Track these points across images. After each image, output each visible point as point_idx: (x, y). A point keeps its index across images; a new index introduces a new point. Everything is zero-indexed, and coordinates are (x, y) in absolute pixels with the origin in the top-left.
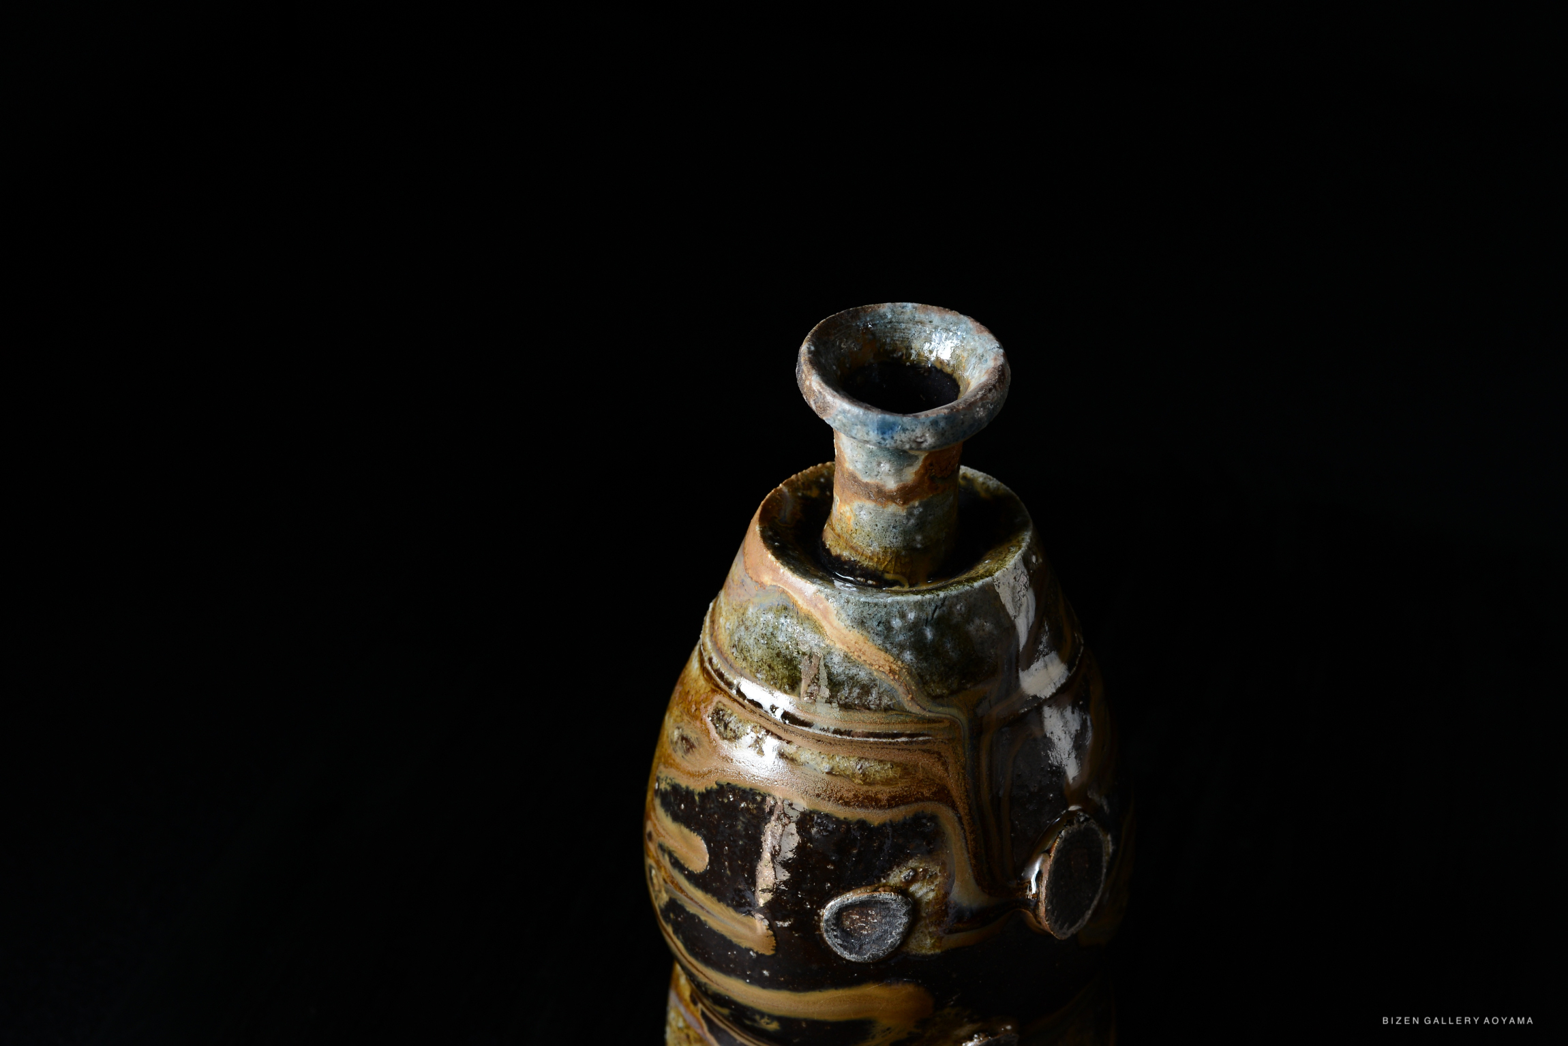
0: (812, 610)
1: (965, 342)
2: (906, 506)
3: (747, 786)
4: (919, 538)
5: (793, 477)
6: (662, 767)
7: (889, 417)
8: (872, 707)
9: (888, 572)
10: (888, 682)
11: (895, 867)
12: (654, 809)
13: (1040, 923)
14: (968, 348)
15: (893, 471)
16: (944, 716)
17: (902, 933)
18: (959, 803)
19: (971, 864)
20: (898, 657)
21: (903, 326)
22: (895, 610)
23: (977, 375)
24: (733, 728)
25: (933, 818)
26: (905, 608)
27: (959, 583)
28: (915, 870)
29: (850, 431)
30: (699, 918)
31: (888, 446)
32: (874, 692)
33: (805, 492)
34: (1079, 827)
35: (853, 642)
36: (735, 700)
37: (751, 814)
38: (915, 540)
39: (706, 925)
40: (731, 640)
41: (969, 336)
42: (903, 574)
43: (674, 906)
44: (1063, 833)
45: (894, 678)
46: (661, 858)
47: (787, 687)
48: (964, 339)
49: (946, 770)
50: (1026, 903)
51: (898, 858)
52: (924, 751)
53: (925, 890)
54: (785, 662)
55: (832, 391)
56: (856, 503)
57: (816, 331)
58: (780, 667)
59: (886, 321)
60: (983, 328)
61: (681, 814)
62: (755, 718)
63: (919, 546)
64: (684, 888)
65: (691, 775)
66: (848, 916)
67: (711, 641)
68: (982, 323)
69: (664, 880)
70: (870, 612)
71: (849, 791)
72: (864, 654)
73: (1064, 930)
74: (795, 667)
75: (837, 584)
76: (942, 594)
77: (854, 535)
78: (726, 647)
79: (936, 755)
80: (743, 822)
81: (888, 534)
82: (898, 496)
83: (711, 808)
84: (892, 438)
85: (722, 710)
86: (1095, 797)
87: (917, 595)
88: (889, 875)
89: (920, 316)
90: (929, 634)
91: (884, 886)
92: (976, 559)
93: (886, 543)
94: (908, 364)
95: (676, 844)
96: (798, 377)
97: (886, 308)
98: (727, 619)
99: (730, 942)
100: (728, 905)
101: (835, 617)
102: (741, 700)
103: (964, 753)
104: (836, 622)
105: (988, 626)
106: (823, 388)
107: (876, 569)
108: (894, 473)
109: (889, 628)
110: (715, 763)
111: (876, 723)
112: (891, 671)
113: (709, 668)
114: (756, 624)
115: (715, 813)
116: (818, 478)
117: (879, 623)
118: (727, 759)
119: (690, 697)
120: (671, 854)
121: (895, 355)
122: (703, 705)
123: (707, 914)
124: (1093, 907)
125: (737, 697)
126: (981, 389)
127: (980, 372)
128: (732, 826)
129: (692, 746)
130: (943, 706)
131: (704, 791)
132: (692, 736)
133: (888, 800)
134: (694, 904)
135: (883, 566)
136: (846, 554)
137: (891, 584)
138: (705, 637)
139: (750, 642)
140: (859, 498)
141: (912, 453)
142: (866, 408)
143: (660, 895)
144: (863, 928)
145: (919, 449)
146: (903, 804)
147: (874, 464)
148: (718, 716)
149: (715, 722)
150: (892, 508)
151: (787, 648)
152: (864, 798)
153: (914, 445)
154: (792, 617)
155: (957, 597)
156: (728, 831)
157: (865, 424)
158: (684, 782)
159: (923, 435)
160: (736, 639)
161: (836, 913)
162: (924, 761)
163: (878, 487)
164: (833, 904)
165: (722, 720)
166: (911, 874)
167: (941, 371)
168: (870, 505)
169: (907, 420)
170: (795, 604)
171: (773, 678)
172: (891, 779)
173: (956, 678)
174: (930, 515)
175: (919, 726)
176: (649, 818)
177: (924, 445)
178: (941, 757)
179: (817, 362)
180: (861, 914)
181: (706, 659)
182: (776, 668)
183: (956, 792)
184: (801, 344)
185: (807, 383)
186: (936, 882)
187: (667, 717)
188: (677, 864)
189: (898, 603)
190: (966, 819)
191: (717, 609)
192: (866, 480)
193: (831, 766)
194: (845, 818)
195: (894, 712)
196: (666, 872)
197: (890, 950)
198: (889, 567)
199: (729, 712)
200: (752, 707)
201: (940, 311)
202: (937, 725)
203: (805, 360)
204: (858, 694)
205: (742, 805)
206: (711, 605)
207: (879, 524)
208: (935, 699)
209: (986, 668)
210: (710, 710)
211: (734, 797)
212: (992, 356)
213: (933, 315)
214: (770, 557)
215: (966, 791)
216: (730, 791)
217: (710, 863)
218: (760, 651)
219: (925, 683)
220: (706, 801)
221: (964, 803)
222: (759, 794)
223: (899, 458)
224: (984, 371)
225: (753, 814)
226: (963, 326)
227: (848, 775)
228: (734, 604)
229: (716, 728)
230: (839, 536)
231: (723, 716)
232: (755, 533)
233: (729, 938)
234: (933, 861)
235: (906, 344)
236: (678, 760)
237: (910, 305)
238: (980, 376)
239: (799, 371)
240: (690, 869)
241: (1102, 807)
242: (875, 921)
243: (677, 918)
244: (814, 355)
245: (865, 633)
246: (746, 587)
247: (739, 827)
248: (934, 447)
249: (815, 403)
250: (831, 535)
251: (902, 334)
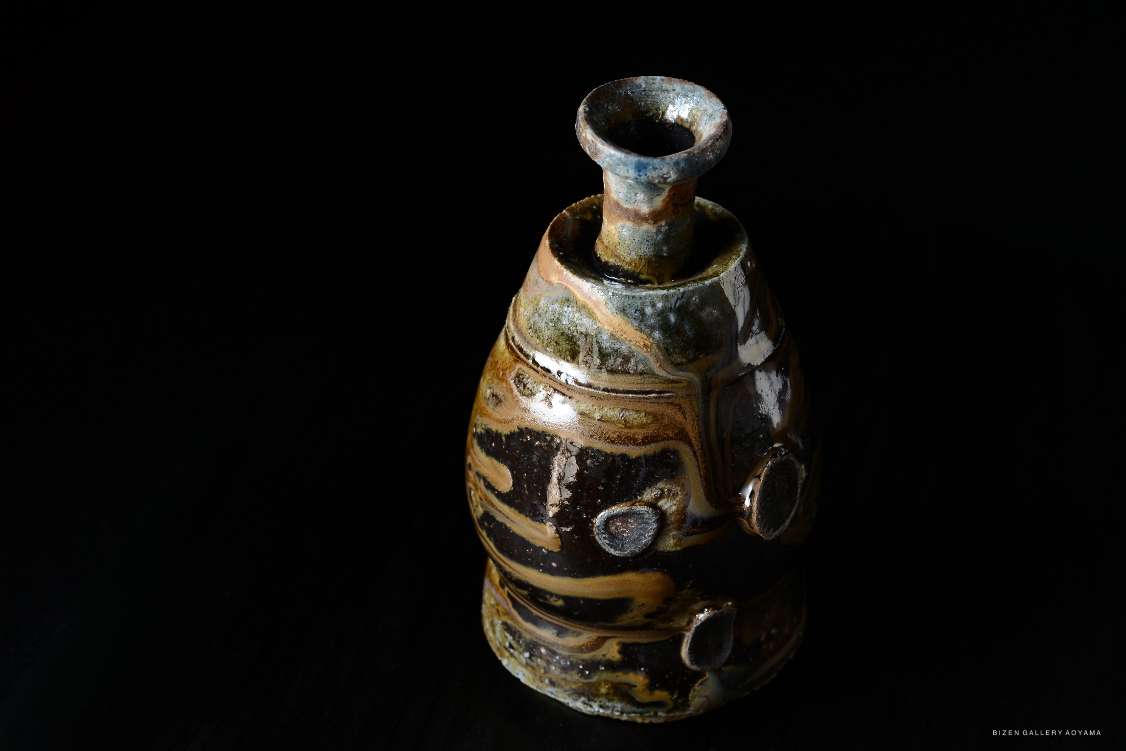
0: (588, 302)
1: (699, 105)
2: (656, 225)
3: (540, 429)
4: (665, 249)
5: (573, 205)
6: (478, 417)
7: (643, 160)
8: (631, 371)
9: (642, 274)
10: (643, 353)
11: (648, 488)
12: (473, 447)
13: (752, 528)
14: (702, 109)
15: (646, 199)
16: (683, 378)
17: (653, 535)
18: (694, 442)
19: (703, 485)
20: (650, 336)
21: (654, 93)
22: (647, 301)
23: (708, 128)
24: (530, 388)
25: (675, 452)
26: (655, 299)
27: (695, 281)
28: (662, 490)
29: (615, 169)
30: (505, 525)
31: (643, 181)
32: (633, 361)
33: (582, 216)
34: (781, 458)
35: (617, 324)
36: (531, 367)
37: (543, 449)
38: (662, 250)
39: (510, 530)
40: (528, 323)
41: (702, 100)
42: (654, 275)
43: (487, 517)
44: (769, 463)
45: (647, 350)
46: (478, 482)
47: (569, 357)
48: (698, 102)
49: (685, 417)
50: (742, 513)
51: (650, 481)
52: (669, 404)
53: (669, 504)
54: (568, 340)
55: (602, 140)
56: (619, 224)
57: (590, 97)
58: (564, 343)
59: (641, 89)
60: (712, 94)
61: (492, 450)
62: (546, 380)
63: (665, 254)
64: (494, 503)
65: (500, 422)
66: (613, 523)
67: (514, 324)
68: (712, 91)
69: (480, 498)
70: (629, 303)
71: (614, 433)
72: (625, 333)
73: (770, 533)
74: (575, 343)
75: (606, 282)
76: (682, 290)
77: (618, 247)
78: (525, 329)
79: (677, 407)
80: (537, 456)
81: (642, 246)
82: (650, 218)
83: (514, 446)
84: (646, 174)
85: (522, 375)
86: (792, 437)
87: (664, 290)
88: (643, 493)
89: (666, 86)
90: (672, 318)
91: (640, 501)
92: (707, 264)
93: (641, 252)
94: (657, 121)
95: (489, 472)
96: (577, 131)
97: (641, 80)
98: (525, 309)
99: (528, 542)
100: (527, 516)
101: (604, 306)
102: (535, 367)
103: (698, 405)
104: (605, 310)
105: (715, 313)
106: (595, 138)
107: (634, 272)
108: (647, 201)
109: (643, 314)
110: (517, 413)
111: (634, 383)
112: (645, 345)
113: (512, 344)
114: (546, 312)
115: (517, 449)
116: (591, 206)
117: (636, 310)
118: (526, 410)
119: (499, 366)
120: (485, 479)
121: (648, 115)
122: (508, 371)
123: (511, 522)
124: (791, 516)
125: (533, 365)
126: (711, 139)
127: (710, 126)
128: (529, 459)
129: (500, 401)
130: (682, 371)
131: (509, 433)
132: (500, 394)
133: (642, 439)
134: (501, 515)
135: (639, 269)
136: (612, 261)
137: (645, 282)
138: (509, 322)
139: (542, 325)
140: (622, 220)
141: (660, 186)
142: (627, 153)
143: (477, 509)
144: (624, 532)
145: (665, 183)
146: (653, 442)
147: (633, 194)
148: (519, 379)
149: (517, 383)
150: (646, 227)
151: (569, 329)
152: (625, 438)
153: (662, 180)
154: (573, 306)
155: (692, 291)
156: (527, 462)
157: (625, 165)
158: (494, 427)
159: (668, 173)
160: (532, 323)
161: (605, 521)
162: (669, 411)
163: (635, 211)
164: (603, 514)
165: (522, 381)
166: (659, 492)
167: (681, 126)
168: (629, 224)
169: (656, 161)
170: (575, 297)
171: (559, 351)
172: (645, 424)
173: (692, 351)
174: (673, 232)
175: (665, 385)
176: (469, 453)
177: (669, 180)
178: (681, 408)
179: (590, 119)
180: (623, 522)
181: (510, 338)
182: (561, 343)
183: (692, 433)
184: (579, 106)
185: (584, 135)
186: (678, 499)
187: (482, 380)
188: (489, 486)
189: (650, 296)
190: (699, 453)
191: (518, 302)
192: (626, 206)
193: (601, 415)
194: (611, 453)
195: (647, 376)
196: (481, 492)
197: (644, 548)
198: (643, 270)
199: (527, 376)
200: (544, 372)
201: (681, 82)
202: (678, 385)
203: (582, 118)
204: (621, 362)
205: (537, 443)
206: (514, 299)
207: (636, 239)
208: (677, 365)
209: (714, 344)
210: (513, 374)
211: (530, 437)
212: (719, 114)
213: (675, 85)
214: (557, 263)
215: (700, 433)
216: (528, 433)
217: (514, 485)
218: (549, 332)
219: (670, 354)
220: (511, 440)
221: (698, 441)
222: (549, 435)
223: (651, 190)
224: (713, 126)
225: (544, 450)
226: (698, 93)
227: (613, 421)
228: (530, 297)
229: (518, 387)
230: (607, 247)
231: (523, 379)
232: (545, 246)
233: (527, 539)
234: (675, 483)
235: (656, 106)
236: (490, 411)
237: (659, 78)
238: (710, 130)
239: (577, 126)
240: (499, 490)
241: (798, 444)
242: (633, 527)
243: (489, 525)
244: (588, 115)
245: (626, 318)
246: (539, 285)
247: (535, 459)
248: (676, 182)
249: (589, 149)
250: (601, 247)
251: (653, 99)
